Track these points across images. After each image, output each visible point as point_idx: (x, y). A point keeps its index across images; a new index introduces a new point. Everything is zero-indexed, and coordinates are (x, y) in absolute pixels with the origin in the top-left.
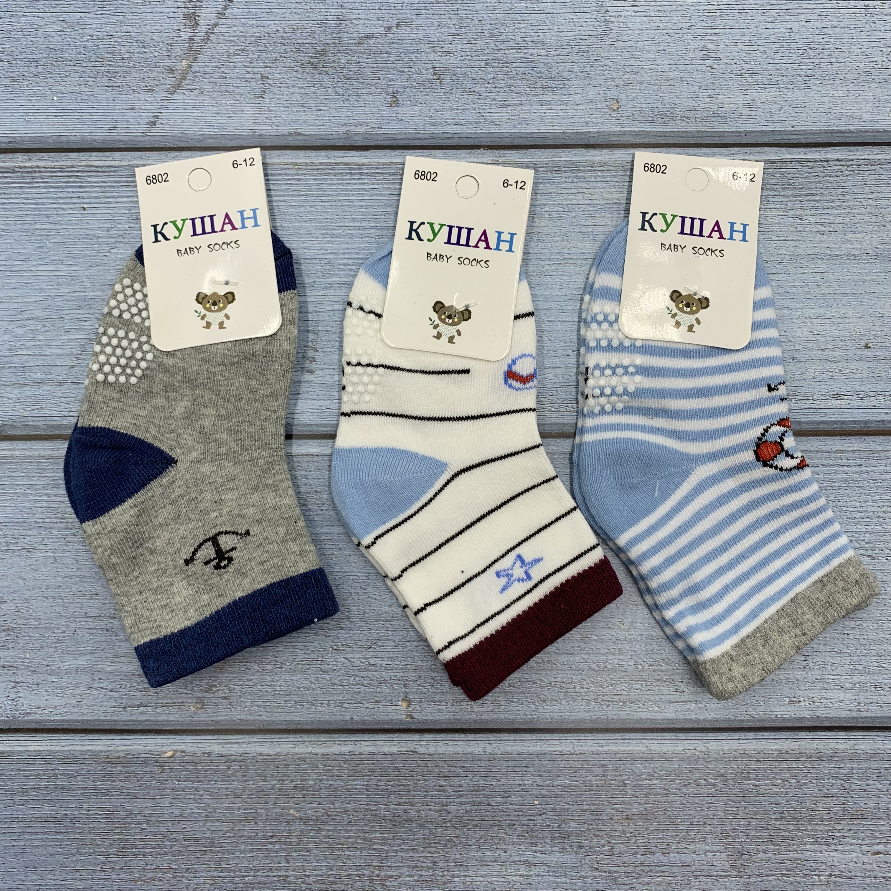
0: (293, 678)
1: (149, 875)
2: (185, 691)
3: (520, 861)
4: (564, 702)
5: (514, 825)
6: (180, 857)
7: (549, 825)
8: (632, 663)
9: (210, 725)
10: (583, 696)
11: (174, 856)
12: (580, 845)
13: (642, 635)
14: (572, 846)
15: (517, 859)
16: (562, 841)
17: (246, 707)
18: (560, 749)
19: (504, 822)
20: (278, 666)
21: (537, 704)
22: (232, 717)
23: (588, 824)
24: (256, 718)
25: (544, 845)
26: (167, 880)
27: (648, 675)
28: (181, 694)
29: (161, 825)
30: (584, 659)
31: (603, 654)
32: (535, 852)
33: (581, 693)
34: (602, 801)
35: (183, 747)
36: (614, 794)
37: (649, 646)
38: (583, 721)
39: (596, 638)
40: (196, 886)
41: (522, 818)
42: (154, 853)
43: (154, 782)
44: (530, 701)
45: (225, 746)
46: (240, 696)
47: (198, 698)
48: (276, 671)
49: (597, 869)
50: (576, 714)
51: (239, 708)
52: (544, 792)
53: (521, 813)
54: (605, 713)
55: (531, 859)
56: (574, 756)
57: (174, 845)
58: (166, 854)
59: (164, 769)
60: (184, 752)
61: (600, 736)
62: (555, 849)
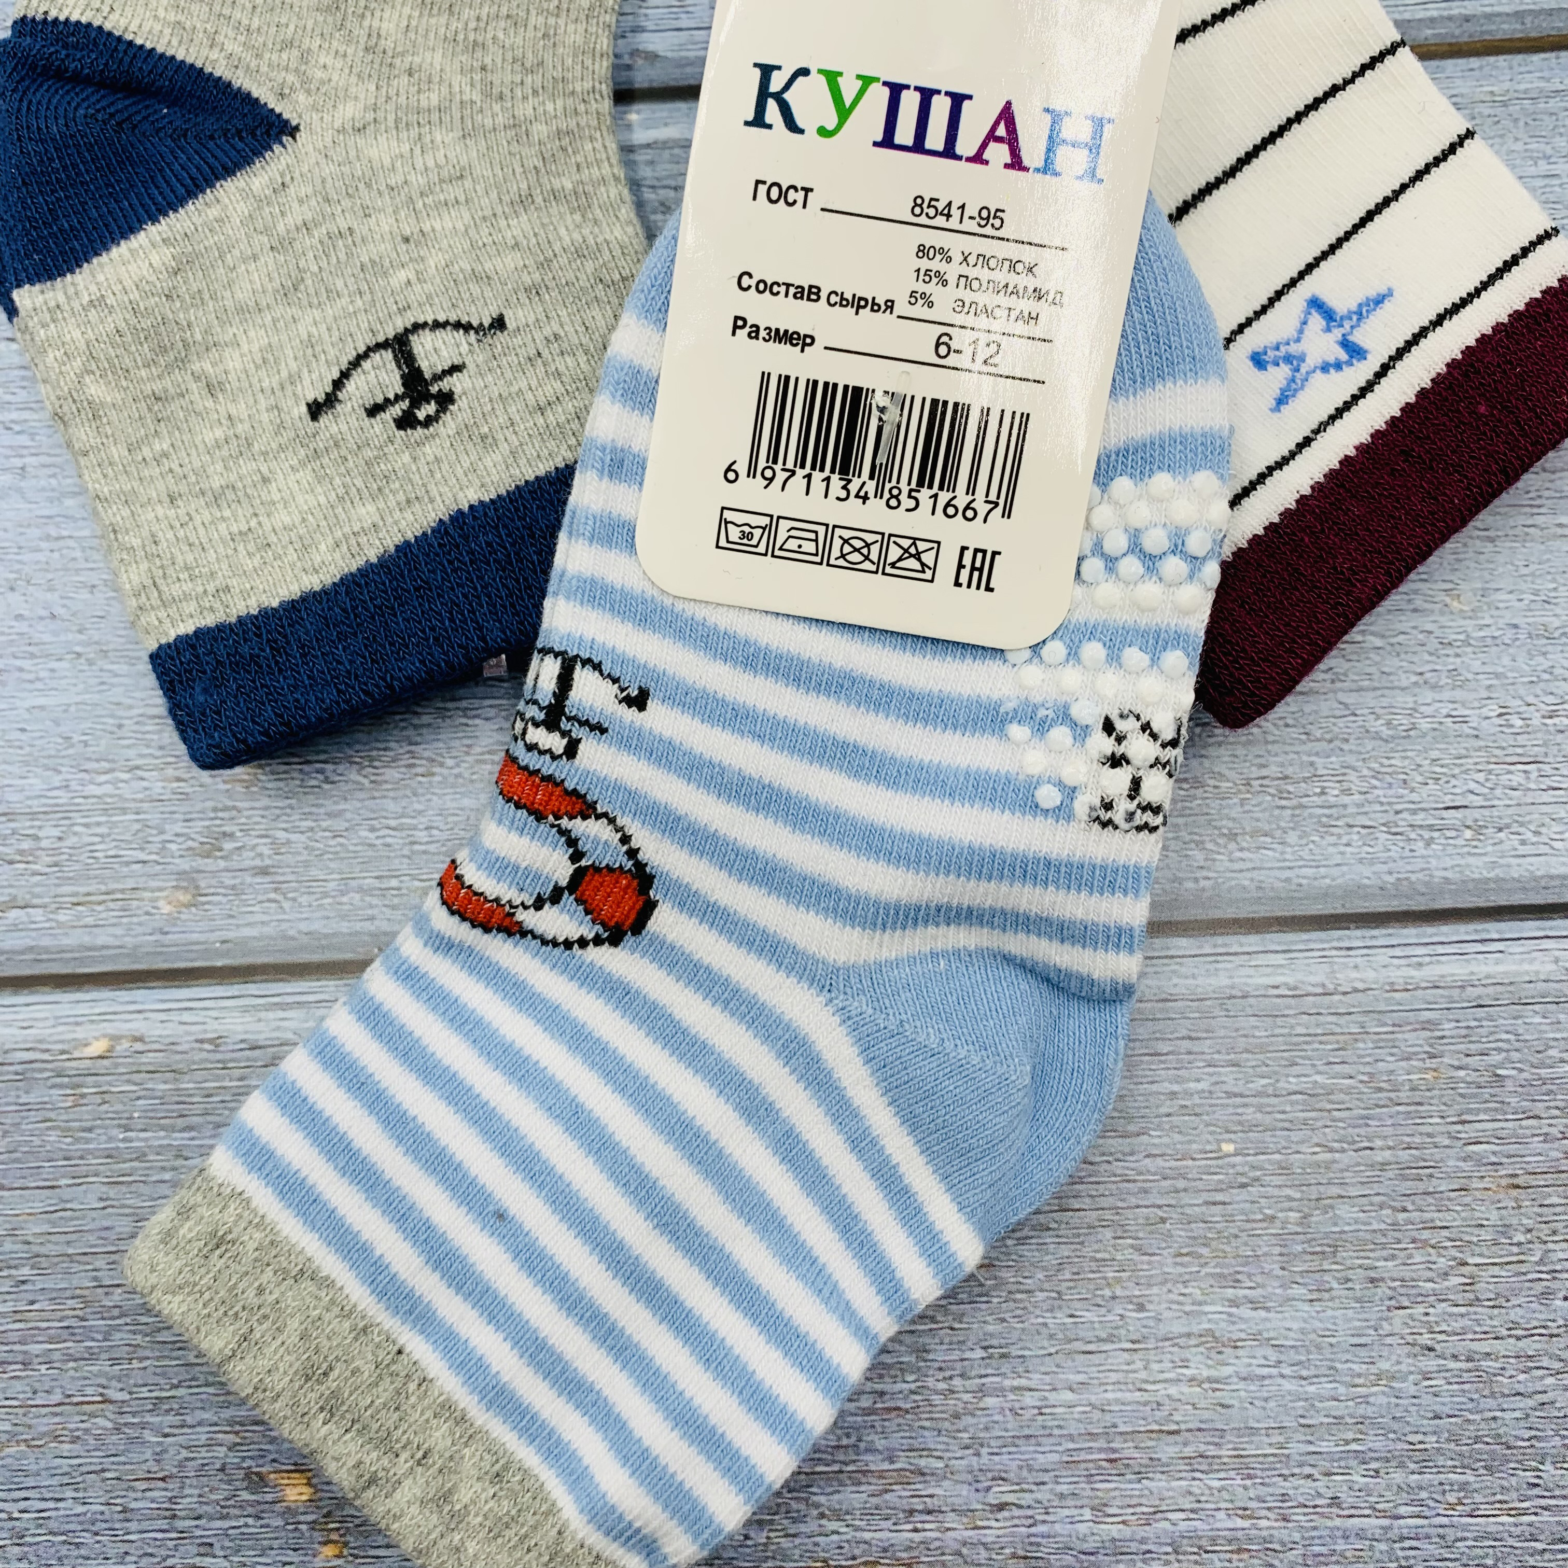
0: (466, 802)
1: (44, 1424)
2: (142, 856)
3: (1189, 1335)
4: (1292, 838)
5: (1163, 1220)
6: (136, 1364)
7: (1273, 1218)
8: (1493, 709)
9: (219, 954)
10: (1353, 815)
11: (115, 1361)
12: (1373, 1274)
13: (1516, 626)
14: (1348, 1280)
15: (1178, 1328)
16: (1315, 1266)
17: (325, 895)
18: (1290, 980)
19: (1129, 1214)
20: (419, 770)
21: (1210, 846)
22: (284, 926)
23: (1394, 1209)
24: (358, 926)
25: (1259, 1279)
26: (97, 1438)
27: (1545, 744)
28: (127, 864)
29: (76, 1267)
30: (1346, 706)
31: (1403, 689)
32: (1234, 1303)
33: (1345, 806)
34: (1429, 1135)
35: (137, 1026)
36: (1469, 1111)
37: (1541, 659)
38: (1358, 890)
39: (1378, 642)
40: (185, 1453)
41: (1186, 1199)
42: (56, 1356)
43: (53, 1136)
44: (1188, 838)
45: (263, 1015)
46: (307, 864)
47: (181, 874)
48: (413, 784)
49: (1431, 1349)
50: (1335, 872)
51: (304, 900)
52: (1250, 1114)
53: (1181, 1184)
54: (1420, 864)
55: (1223, 1328)
56: (1336, 998)
57: (117, 1329)
58: (91, 1357)
59: (83, 1096)
60: (140, 1039)
61: (1410, 933)
62: (1297, 1291)
